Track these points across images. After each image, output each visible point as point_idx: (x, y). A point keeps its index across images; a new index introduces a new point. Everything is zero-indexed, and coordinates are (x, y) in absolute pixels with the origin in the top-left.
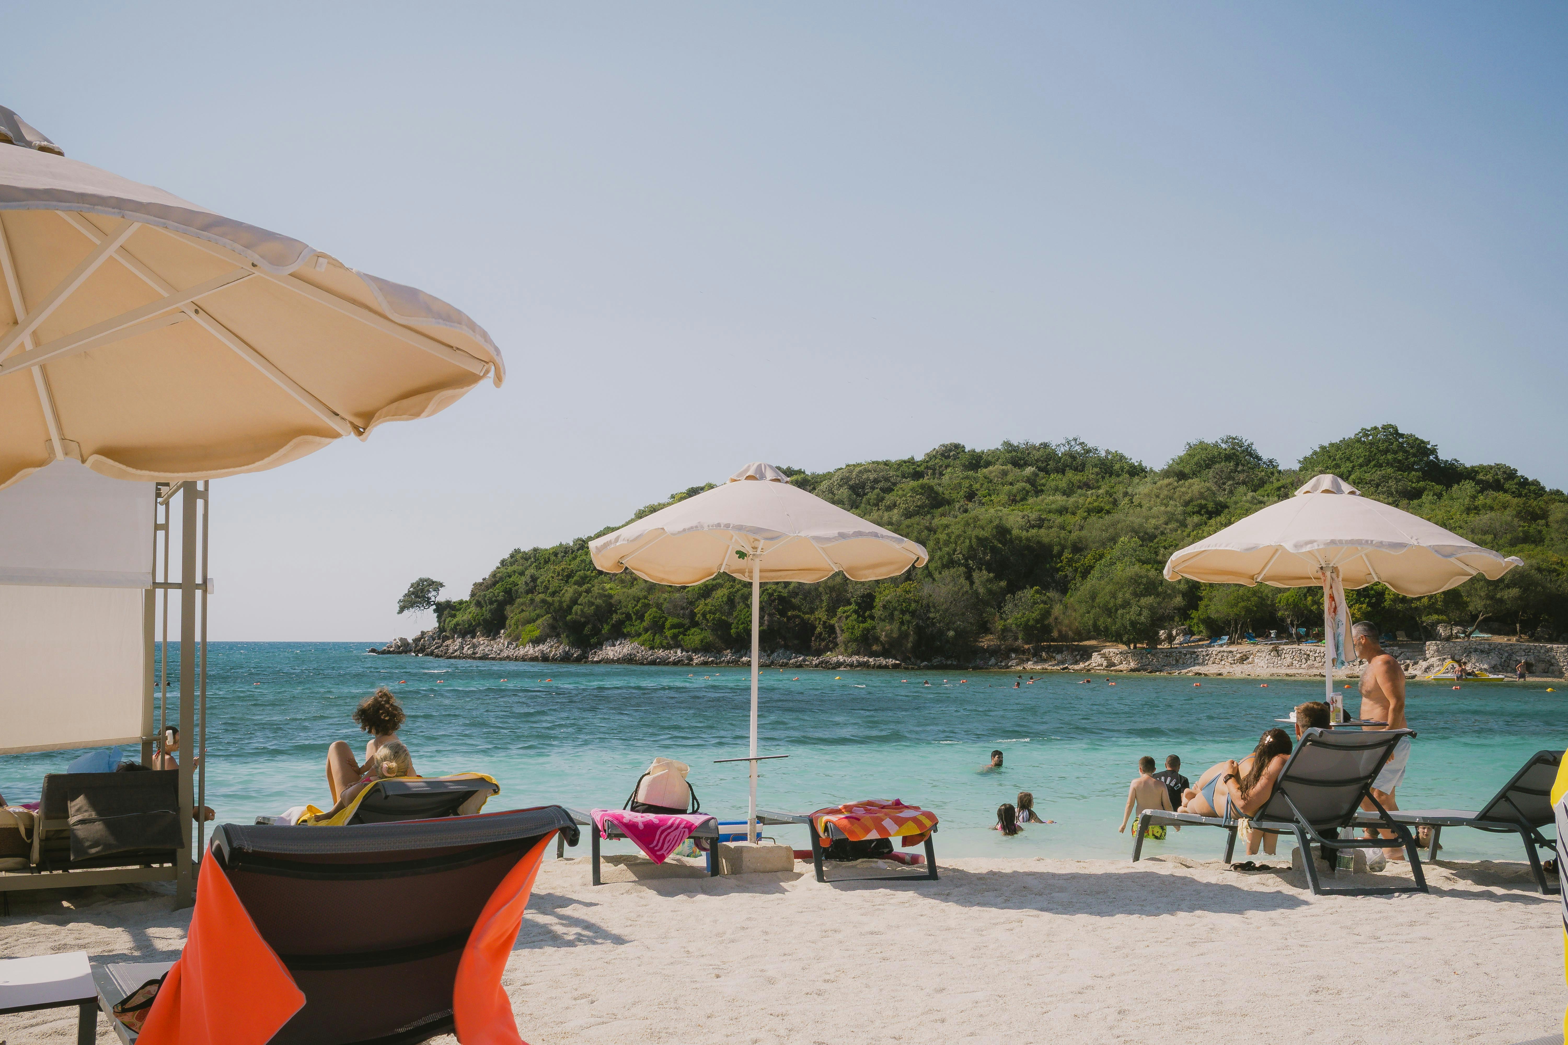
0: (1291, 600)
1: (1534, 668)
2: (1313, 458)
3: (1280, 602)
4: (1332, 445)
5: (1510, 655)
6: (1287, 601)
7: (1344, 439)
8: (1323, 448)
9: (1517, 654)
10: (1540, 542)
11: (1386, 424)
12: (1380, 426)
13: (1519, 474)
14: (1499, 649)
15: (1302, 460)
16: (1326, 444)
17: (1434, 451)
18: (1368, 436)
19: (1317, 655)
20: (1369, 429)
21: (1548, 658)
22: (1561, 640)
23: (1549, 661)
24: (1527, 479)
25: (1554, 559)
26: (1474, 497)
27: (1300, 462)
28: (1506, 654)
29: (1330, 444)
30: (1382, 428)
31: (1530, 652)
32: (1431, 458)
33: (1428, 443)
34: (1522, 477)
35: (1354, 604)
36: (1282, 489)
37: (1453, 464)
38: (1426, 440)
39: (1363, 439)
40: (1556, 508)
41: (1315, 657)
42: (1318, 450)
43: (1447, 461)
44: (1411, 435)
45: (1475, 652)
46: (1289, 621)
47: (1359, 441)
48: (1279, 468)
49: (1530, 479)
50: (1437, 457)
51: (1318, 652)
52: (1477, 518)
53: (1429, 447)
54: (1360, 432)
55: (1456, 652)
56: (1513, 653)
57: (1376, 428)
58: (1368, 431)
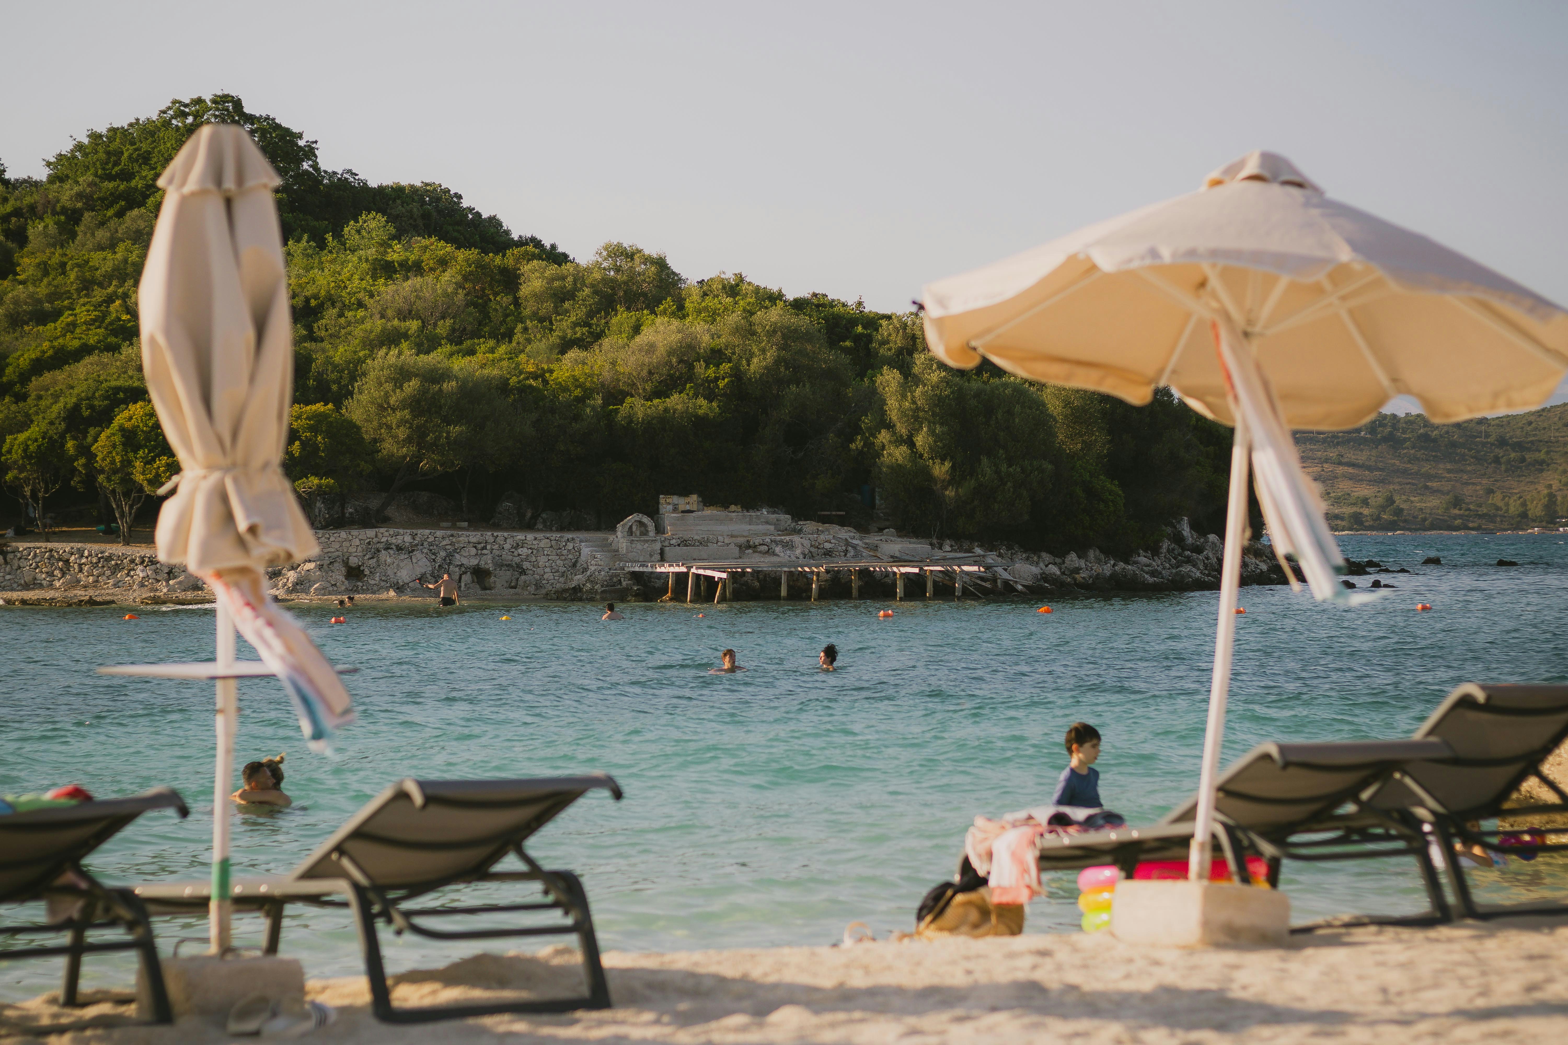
0: (33, 448)
1: (492, 579)
2: (75, 157)
3: (9, 452)
4: (113, 130)
5: (450, 555)
6: (25, 450)
7: (138, 120)
8: (95, 137)
9: (463, 552)
10: (504, 336)
11: (220, 93)
12: (208, 98)
13: (465, 204)
14: (431, 544)
15: (53, 160)
16: (102, 129)
17: (310, 152)
18: (185, 115)
19: (84, 560)
20: (187, 101)
21: (517, 559)
22: (540, 526)
23: (519, 566)
24: (478, 214)
25: (531, 368)
26: (385, 245)
27: (49, 164)
28: (443, 554)
29: (110, 130)
30: (214, 101)
31: (484, 548)
32: (306, 166)
33: (300, 136)
34: (471, 210)
35: (159, 456)
36: (14, 220)
37: (346, 179)
38: (295, 129)
39: (174, 122)
40: (533, 271)
41: (80, 565)
42: (86, 141)
43: (335, 173)
44: (267, 118)
45: (386, 549)
46: (27, 491)
47: (167, 124)
48: (7, 176)
49: (485, 216)
50: (315, 166)
51: (86, 553)
52: (392, 288)
53: (301, 143)
54: (169, 108)
55: (353, 550)
56: (455, 550)
57: (199, 101)
58: (186, 106)
